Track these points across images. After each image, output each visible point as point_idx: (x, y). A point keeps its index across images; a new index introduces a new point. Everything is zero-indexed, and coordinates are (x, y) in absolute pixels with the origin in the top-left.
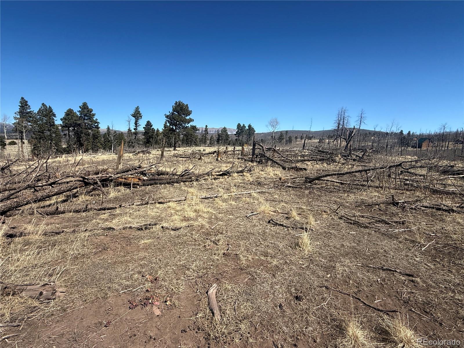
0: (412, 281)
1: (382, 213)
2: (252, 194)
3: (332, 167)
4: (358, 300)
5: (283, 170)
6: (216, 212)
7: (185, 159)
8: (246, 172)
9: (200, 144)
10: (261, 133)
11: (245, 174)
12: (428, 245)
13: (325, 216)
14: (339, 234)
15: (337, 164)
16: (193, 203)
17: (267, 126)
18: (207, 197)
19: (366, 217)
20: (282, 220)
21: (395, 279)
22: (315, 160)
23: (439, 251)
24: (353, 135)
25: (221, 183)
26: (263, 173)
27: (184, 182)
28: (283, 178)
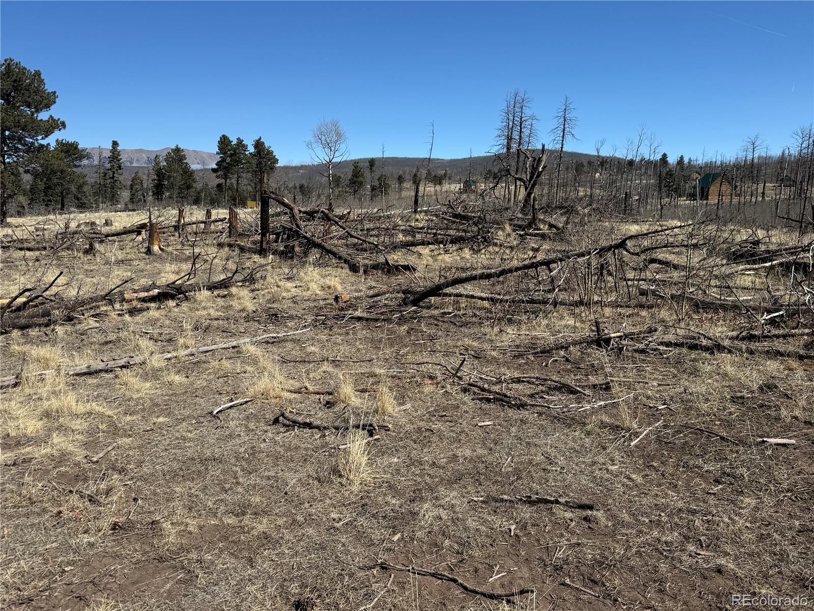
0: (586, 519)
1: (569, 367)
2: (244, 348)
3: (483, 260)
4: (452, 584)
5: (350, 273)
6: (116, 411)
7: (37, 253)
8: (240, 284)
9: (96, 201)
10: (299, 165)
11: (234, 290)
12: (645, 432)
13: (428, 388)
14: (452, 431)
15: (497, 249)
16: (44, 391)
17: (309, 145)
18: (93, 368)
19: (528, 382)
20: (313, 413)
21: (550, 520)
22: (441, 242)
23: (665, 443)
24: (540, 170)
25: (153, 322)
26: (289, 285)
27: (22, 328)
28: (345, 296)
